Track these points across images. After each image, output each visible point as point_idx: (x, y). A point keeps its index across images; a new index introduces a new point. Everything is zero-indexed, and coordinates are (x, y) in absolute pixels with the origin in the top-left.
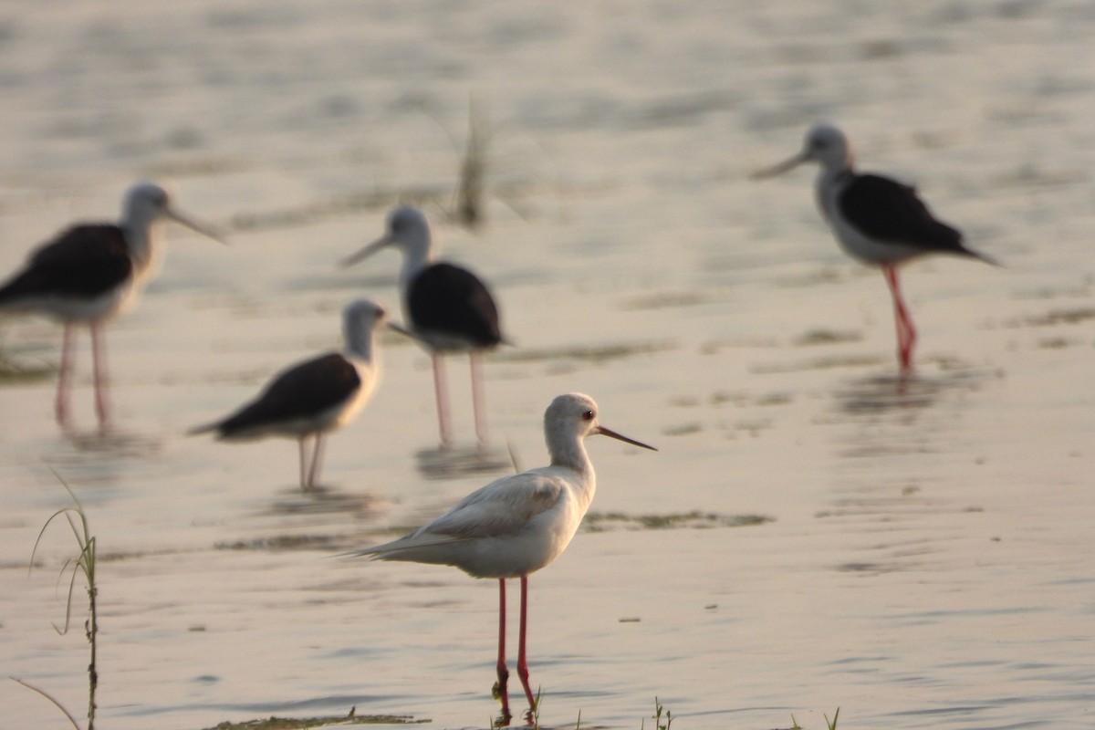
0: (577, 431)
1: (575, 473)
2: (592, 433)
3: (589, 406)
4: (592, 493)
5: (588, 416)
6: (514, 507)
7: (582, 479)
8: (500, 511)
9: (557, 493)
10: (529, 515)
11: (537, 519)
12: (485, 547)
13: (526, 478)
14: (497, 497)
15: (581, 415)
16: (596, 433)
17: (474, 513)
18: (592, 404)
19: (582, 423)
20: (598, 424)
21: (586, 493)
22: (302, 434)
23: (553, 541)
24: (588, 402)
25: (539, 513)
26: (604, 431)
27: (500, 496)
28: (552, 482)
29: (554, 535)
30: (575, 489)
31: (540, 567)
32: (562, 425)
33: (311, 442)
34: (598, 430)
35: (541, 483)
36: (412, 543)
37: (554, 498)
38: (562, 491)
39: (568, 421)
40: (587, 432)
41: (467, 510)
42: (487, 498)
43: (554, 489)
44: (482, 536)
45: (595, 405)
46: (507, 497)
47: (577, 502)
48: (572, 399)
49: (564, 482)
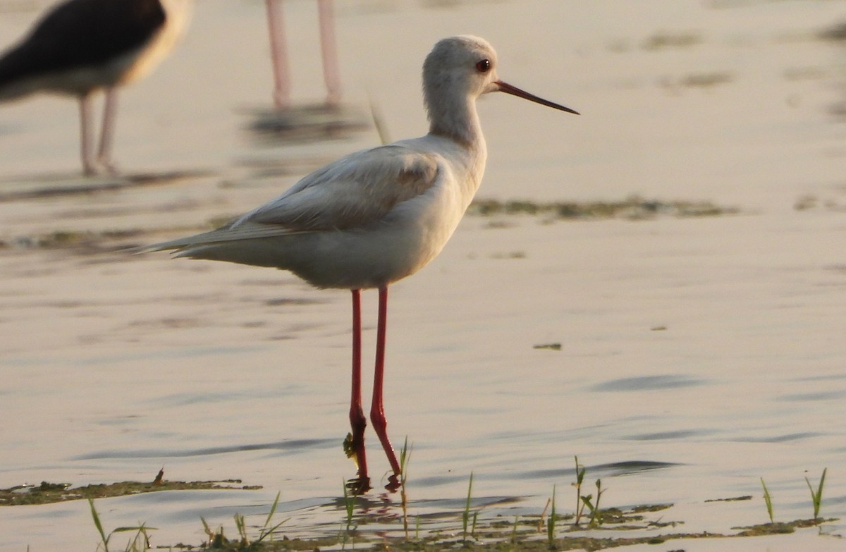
0: (467, 88)
1: (457, 146)
2: (488, 90)
3: (483, 52)
4: (480, 176)
5: (483, 66)
6: (372, 191)
7: (468, 155)
8: (352, 195)
9: (432, 173)
10: (392, 201)
11: (404, 207)
12: (330, 244)
13: (390, 151)
14: (349, 176)
15: (474, 65)
16: (495, 90)
17: (318, 196)
18: (487, 49)
19: (475, 77)
20: (497, 78)
21: (473, 175)
22: (82, 92)
23: (424, 239)
24: (482, 47)
25: (406, 199)
26: (505, 88)
27: (353, 175)
28: (425, 158)
29: (425, 231)
30: (457, 170)
31: (407, 275)
32: (448, 80)
33: (98, 100)
34: (497, 86)
35: (409, 160)
36: (227, 235)
37: (428, 179)
38: (438, 171)
39: (456, 73)
40: (481, 89)
41: (308, 192)
42: (335, 177)
43: (428, 168)
44: (327, 229)
45: (492, 52)
46: (363, 176)
47: (458, 187)
48: (461, 44)
49: (442, 160)
